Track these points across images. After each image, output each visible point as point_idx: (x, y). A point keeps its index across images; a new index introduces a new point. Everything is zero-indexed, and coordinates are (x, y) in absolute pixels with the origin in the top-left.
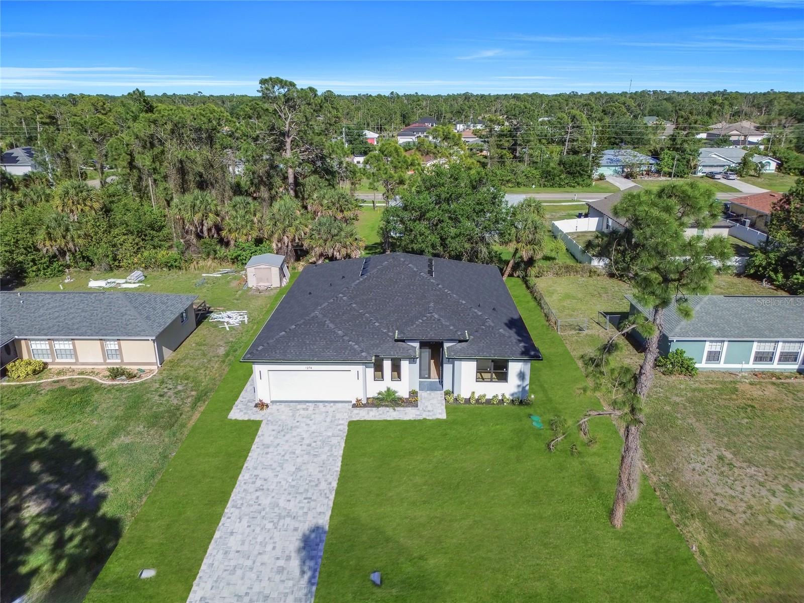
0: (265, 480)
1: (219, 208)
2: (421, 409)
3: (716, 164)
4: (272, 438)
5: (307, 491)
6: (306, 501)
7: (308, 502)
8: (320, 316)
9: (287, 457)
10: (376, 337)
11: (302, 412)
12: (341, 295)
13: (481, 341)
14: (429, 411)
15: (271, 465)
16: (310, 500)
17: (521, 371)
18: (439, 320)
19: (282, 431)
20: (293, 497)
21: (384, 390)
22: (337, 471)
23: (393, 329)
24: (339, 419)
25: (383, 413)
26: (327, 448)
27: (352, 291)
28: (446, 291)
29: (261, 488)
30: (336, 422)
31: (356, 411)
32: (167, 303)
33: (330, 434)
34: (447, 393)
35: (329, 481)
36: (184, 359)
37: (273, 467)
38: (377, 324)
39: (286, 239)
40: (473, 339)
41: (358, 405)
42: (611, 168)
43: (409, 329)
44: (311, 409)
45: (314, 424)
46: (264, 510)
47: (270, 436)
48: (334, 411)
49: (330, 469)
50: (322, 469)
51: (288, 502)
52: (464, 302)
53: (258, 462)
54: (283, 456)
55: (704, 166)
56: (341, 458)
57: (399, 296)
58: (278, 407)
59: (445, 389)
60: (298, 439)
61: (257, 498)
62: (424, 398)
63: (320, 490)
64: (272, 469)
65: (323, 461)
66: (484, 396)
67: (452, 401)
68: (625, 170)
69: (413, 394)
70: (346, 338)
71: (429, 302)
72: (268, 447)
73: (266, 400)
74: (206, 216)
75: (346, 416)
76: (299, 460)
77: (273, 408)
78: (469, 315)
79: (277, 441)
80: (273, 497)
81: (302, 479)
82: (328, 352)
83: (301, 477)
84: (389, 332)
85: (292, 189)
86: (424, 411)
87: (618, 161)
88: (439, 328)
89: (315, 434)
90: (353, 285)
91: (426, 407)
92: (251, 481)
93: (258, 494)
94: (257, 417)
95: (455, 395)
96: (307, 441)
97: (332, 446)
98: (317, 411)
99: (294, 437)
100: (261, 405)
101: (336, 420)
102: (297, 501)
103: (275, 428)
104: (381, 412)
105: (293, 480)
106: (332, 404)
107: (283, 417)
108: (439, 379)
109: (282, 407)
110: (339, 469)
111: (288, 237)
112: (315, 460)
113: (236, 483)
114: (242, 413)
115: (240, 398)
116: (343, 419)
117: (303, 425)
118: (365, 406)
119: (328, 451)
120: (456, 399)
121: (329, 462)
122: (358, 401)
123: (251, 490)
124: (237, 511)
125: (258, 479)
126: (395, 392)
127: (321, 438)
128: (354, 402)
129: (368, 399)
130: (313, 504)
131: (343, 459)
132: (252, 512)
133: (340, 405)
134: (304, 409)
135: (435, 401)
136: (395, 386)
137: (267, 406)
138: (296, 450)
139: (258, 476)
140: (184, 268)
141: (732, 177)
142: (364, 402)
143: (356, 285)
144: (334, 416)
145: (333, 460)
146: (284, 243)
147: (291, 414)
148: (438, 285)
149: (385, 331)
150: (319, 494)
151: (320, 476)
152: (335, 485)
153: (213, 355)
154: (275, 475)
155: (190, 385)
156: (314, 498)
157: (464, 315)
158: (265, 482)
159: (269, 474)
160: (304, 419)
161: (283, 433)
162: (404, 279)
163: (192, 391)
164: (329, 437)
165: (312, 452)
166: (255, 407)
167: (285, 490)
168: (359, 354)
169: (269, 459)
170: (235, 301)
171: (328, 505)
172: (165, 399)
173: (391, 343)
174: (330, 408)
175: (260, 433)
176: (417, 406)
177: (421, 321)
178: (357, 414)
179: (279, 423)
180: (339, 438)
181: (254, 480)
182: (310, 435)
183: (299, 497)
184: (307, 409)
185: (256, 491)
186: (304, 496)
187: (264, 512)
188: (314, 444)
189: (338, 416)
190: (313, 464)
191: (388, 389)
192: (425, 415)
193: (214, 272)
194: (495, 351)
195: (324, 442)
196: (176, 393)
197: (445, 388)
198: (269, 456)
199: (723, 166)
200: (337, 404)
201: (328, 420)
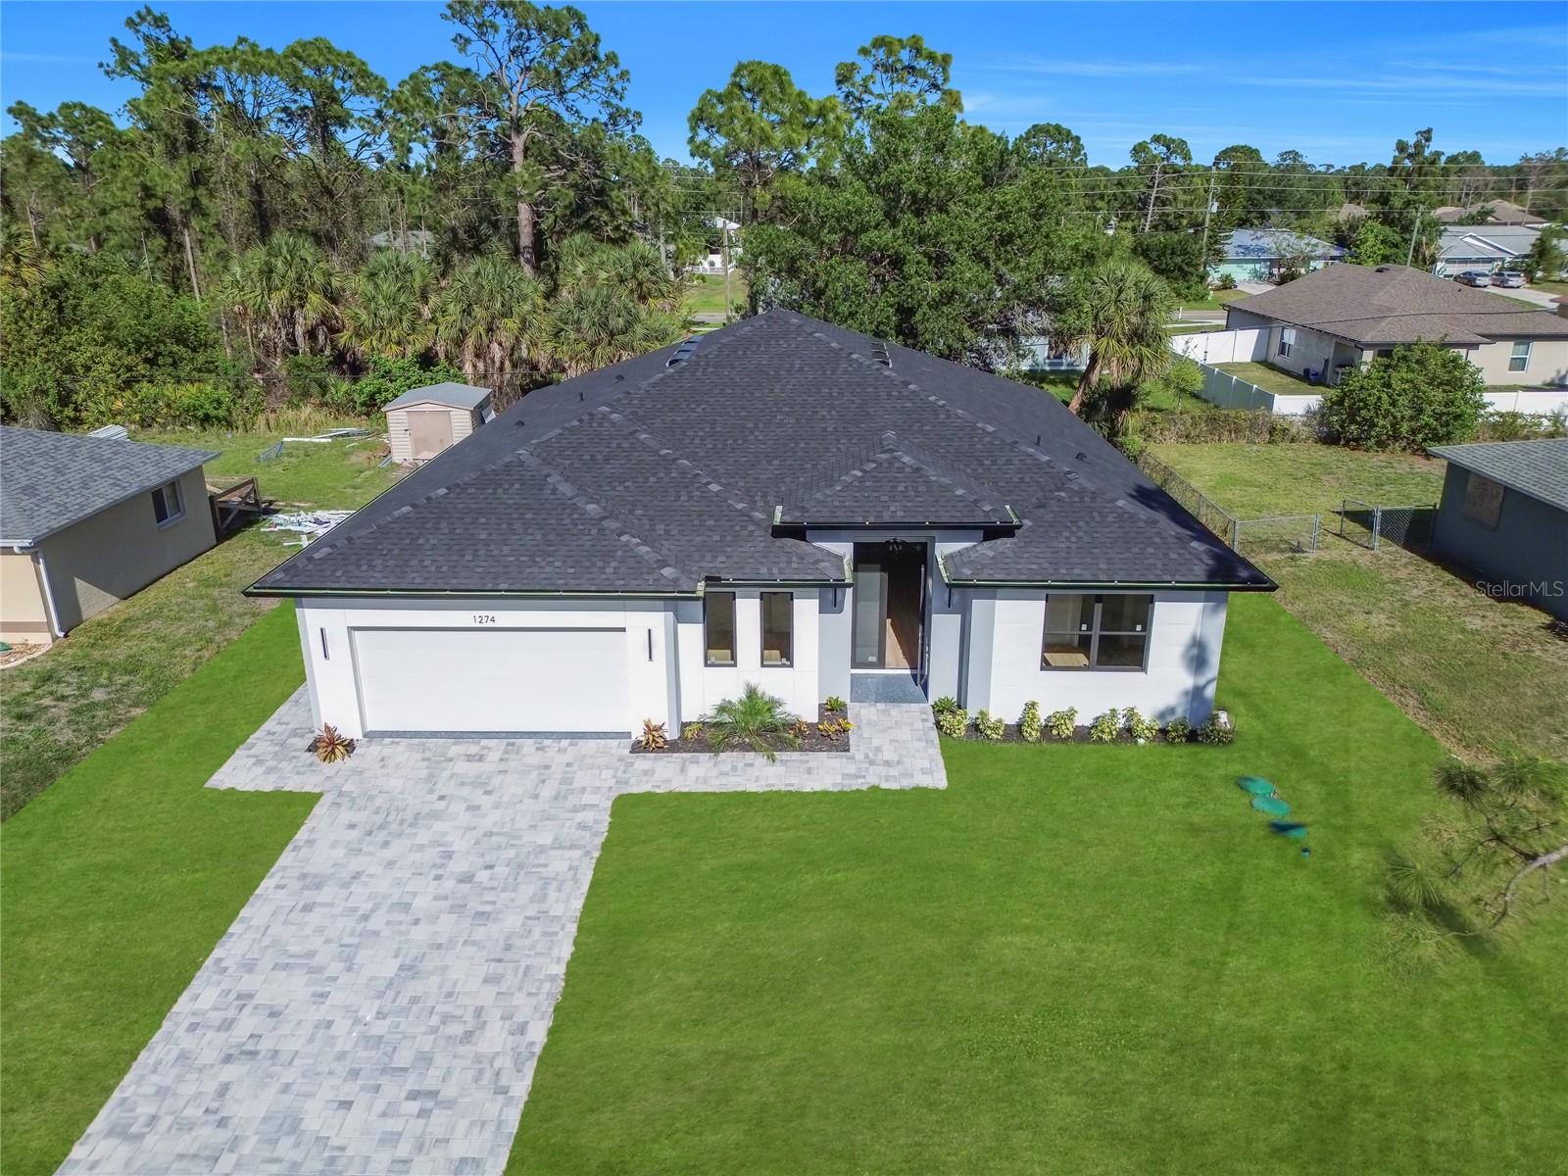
0: (273, 1014)
1: (335, 282)
2: (860, 756)
3: (1475, 257)
4: (339, 853)
5: (425, 1059)
6: (414, 1106)
7: (423, 1113)
8: (533, 462)
9: (377, 922)
10: (710, 523)
11: (462, 767)
12: (604, 409)
13: (1059, 533)
14: (888, 763)
15: (311, 954)
16: (430, 1104)
17: (1194, 638)
18: (918, 470)
19: (381, 827)
20: (363, 1088)
21: (737, 695)
22: (553, 978)
23: (767, 502)
24: (583, 790)
25: (735, 768)
26: (528, 890)
27: (641, 400)
28: (932, 398)
29: (249, 1047)
30: (572, 800)
31: (644, 762)
32: (110, 460)
33: (546, 839)
34: (940, 709)
35: (519, 1018)
36: (149, 618)
37: (315, 962)
38: (714, 487)
39: (496, 352)
40: (1031, 530)
41: (651, 744)
42: (1245, 266)
43: (819, 496)
44: (494, 756)
45: (496, 806)
46: (231, 1150)
47: (334, 845)
48: (568, 765)
49: (527, 968)
50: (499, 968)
51: (342, 1112)
52: (990, 429)
53: (266, 941)
54: (365, 918)
55: (1448, 261)
56: (573, 928)
57: (787, 414)
58: (387, 752)
59: (933, 697)
60: (431, 855)
61: (223, 1090)
62: (869, 723)
63: (478, 1059)
64: (312, 971)
65: (508, 938)
66: (1071, 714)
67: (961, 732)
68: (1275, 271)
69: (833, 709)
70: (611, 525)
71: (883, 429)
72: (318, 886)
73: (349, 730)
74: (300, 298)
75: (607, 779)
76: (420, 934)
77: (367, 754)
78: (1009, 462)
79: (354, 864)
80: (286, 1088)
81: (415, 1009)
82: (550, 564)
83: (414, 1000)
84: (753, 509)
85: (528, 261)
86: (872, 763)
87: (1262, 250)
88: (917, 493)
89: (495, 839)
90: (644, 385)
91: (878, 749)
92: (216, 1017)
93: (230, 1072)
94: (307, 784)
95: (972, 712)
96: (459, 865)
97: (546, 882)
98: (513, 764)
99: (420, 848)
100: (331, 745)
101: (572, 792)
102: (380, 1105)
103: (360, 817)
104: (727, 768)
105: (381, 1015)
106: (565, 743)
107: (395, 784)
108: (913, 667)
109: (400, 751)
110: (560, 970)
111: (500, 344)
112: (480, 934)
113: (159, 1026)
114: (260, 770)
115: (270, 725)
116: (596, 790)
117: (458, 807)
118: (673, 747)
119: (532, 900)
120: (975, 727)
121: (527, 942)
122: (650, 729)
123: (209, 1056)
124: (124, 1151)
125: (247, 1010)
126: (773, 704)
127: (511, 853)
128: (638, 733)
129: (684, 725)
130: (439, 1119)
131: (580, 929)
132: (181, 1157)
133: (590, 745)
134: (469, 758)
135: (904, 734)
136: (774, 683)
137: (350, 746)
138: (415, 894)
139: (250, 996)
140: (240, 423)
141: (1514, 282)
142: (671, 734)
143: (654, 385)
144: (567, 781)
145: (545, 934)
146: (493, 362)
147: (423, 774)
148: (906, 384)
149: (740, 506)
150: (470, 1075)
151: (487, 996)
152: (538, 1034)
153: (241, 611)
154: (314, 995)
155: (137, 689)
156: (449, 1091)
157: (994, 463)
158: (272, 1021)
159: (298, 986)
160: (466, 790)
161: (381, 836)
162: (801, 370)
163: (135, 705)
164: (541, 849)
165: (474, 905)
166: (309, 750)
167: (341, 1056)
168: (651, 571)
169: (308, 931)
170: (349, 491)
171: (500, 1123)
172: (31, 728)
173: (762, 540)
174: (557, 755)
175: (301, 835)
176: (845, 748)
177: (859, 474)
178: (646, 773)
179: (378, 802)
180: (577, 853)
181: (231, 1013)
182: (477, 843)
183: (392, 1089)
184: (481, 759)
185: (228, 1059)
186: (411, 1083)
187: (234, 1157)
188: (483, 876)
189: (582, 778)
190: (470, 950)
191: (752, 693)
192: (874, 777)
193: (317, 433)
194: (1110, 561)
195: (521, 866)
196: (78, 712)
197: (934, 695)
198: (314, 918)
199: (1490, 260)
200: (581, 742)
201: (546, 792)
